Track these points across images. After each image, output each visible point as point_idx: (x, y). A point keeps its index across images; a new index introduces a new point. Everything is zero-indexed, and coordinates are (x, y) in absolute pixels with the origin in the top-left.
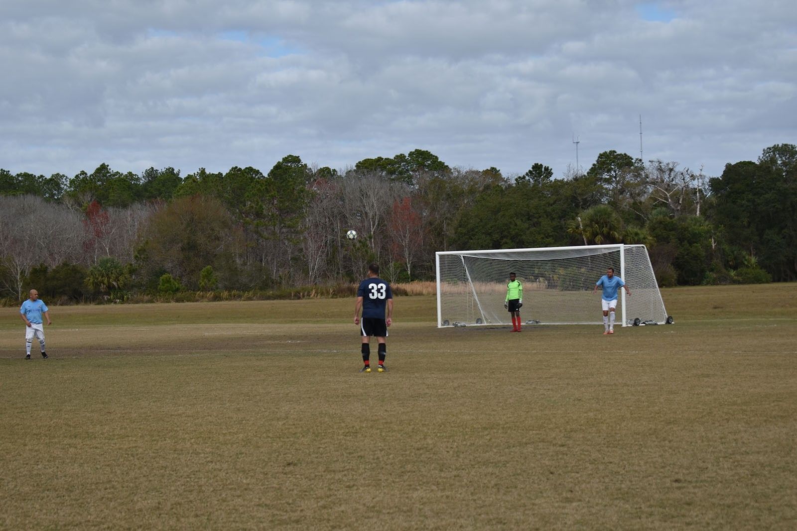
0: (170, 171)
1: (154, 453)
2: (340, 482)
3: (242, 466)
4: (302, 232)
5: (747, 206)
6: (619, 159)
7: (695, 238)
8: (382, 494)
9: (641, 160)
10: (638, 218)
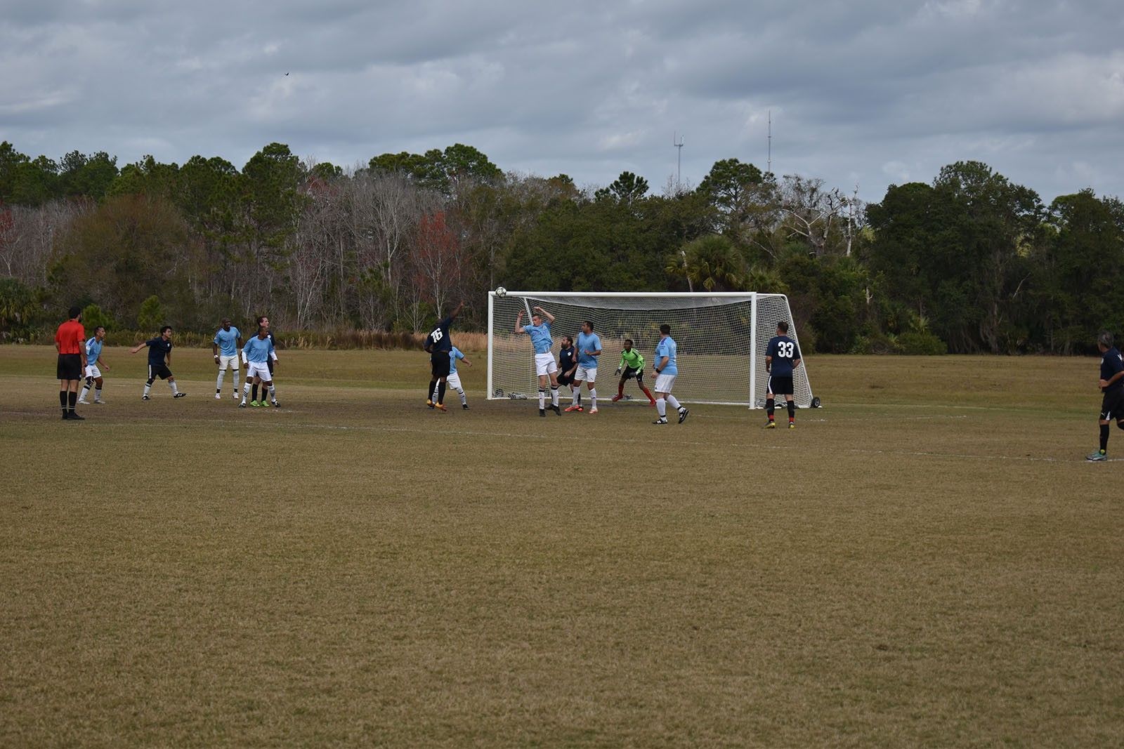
0: (103, 157)
1: (99, 573)
2: (384, 629)
3: (234, 599)
4: (289, 254)
5: (917, 245)
6: (743, 172)
7: (843, 287)
8: (450, 651)
9: (772, 175)
10: (765, 256)
